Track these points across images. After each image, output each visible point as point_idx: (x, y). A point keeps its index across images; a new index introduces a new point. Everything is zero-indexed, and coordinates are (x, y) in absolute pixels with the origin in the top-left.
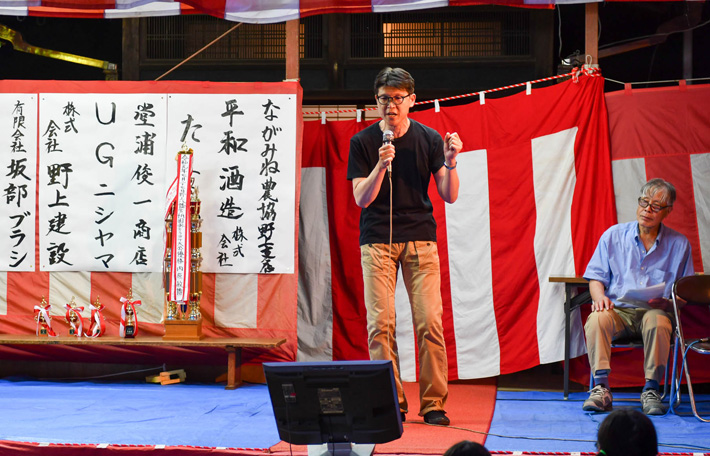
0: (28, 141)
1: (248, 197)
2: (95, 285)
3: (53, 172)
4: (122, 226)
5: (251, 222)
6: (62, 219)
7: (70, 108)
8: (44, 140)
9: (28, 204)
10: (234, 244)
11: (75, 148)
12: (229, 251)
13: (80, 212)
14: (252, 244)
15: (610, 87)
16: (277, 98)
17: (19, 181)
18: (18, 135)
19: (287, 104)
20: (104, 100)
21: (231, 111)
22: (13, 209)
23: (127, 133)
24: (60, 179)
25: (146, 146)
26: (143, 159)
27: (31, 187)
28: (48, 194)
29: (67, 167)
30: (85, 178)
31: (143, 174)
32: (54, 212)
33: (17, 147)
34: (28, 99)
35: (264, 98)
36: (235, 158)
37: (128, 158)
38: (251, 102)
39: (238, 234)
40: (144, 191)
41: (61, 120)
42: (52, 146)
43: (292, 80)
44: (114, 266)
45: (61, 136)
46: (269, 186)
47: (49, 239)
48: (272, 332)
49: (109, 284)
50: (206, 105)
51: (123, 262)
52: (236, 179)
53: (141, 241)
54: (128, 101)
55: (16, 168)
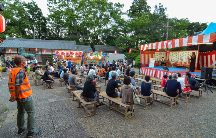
0: (181, 54)
7: (184, 52)
9: (181, 58)
11: (184, 55)
13: (184, 58)
20: (186, 52)
23: (187, 54)
34: (182, 52)
35: (196, 51)
43: (198, 50)
47: (182, 60)
49: (185, 63)
51: (186, 61)
54: (187, 52)
55: (181, 56)
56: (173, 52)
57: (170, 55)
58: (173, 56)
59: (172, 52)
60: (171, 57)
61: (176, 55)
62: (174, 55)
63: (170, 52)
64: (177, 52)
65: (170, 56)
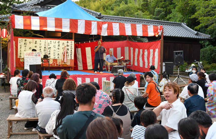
0: (46, 45)
1: (69, 51)
2: (53, 60)
3: (49, 48)
4: (56, 54)
5: (69, 54)
6: (50, 53)
7: (51, 41)
8: (48, 45)
9: (46, 52)
10: (68, 56)
11: (51, 46)
12: (67, 57)
13: (52, 53)
14: (70, 56)
15: (103, 42)
16: (72, 41)
17: (45, 49)
18: (45, 44)
19: (73, 42)
20: (55, 41)
21: (68, 42)
22: (45, 52)
23: (57, 44)
24: (50, 49)
25: (59, 46)
26: (58, 47)
27: (46, 50)
28: (48, 50)
29: (50, 48)
30: (52, 49)
31: (58, 49)
32: (49, 53)
33: (45, 45)
34: (46, 40)
35: (71, 41)
36: (68, 47)
37: (57, 47)
38: (70, 41)
39: (68, 55)
40: (59, 50)
41: (50, 43)
42: (49, 45)
43: (73, 39)
44: (55, 58)
45: (50, 44)
46: (71, 50)
48: (71, 65)
49: (55, 60)
50: (65, 42)
51: (56, 58)
52: (68, 49)
53: (58, 56)
54: (57, 41)
55: (45, 48)
56: (27, 39)
57: (19, 44)
58: (27, 47)
59: (24, 39)
60: (23, 49)
61: (35, 45)
62: (28, 45)
63: (19, 39)
64: (38, 40)
65: (19, 47)
